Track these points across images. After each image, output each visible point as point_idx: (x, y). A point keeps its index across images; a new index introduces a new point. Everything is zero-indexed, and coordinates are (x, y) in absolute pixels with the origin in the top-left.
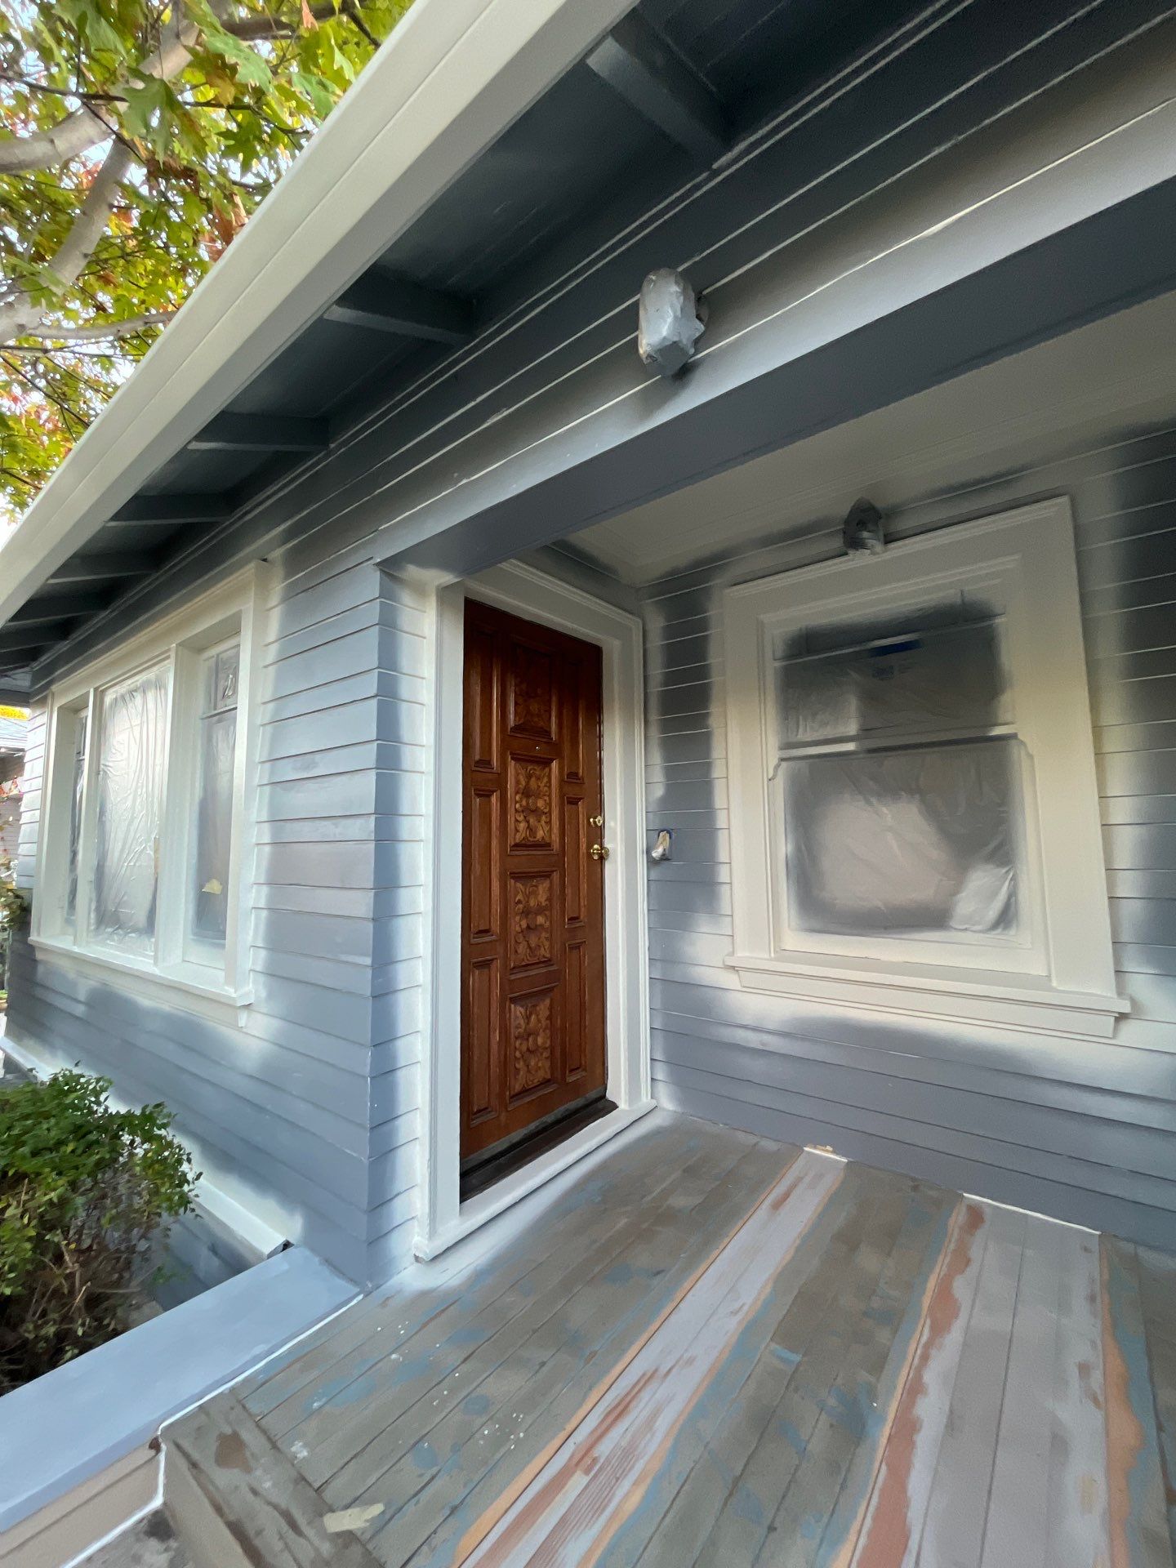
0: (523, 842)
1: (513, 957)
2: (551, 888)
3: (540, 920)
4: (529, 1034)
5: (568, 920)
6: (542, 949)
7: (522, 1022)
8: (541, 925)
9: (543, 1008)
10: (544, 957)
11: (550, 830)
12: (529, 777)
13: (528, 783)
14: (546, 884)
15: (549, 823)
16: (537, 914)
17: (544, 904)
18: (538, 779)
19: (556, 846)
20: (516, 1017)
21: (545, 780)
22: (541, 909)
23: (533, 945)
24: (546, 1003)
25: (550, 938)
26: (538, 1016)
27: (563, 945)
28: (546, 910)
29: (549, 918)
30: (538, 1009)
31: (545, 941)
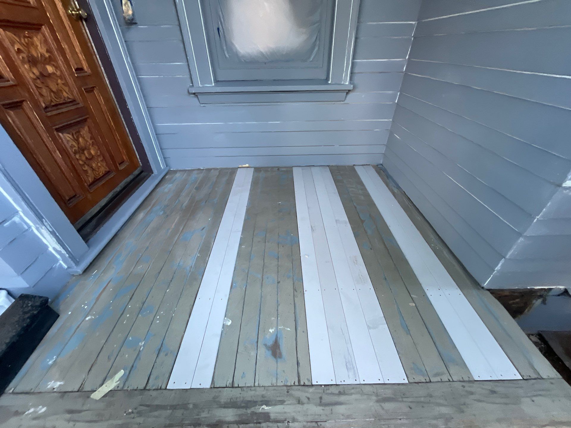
1: (41, 99)
2: (46, 41)
3: (50, 69)
4: (82, 150)
5: (75, 70)
6: (64, 93)
7: (74, 143)
8: (54, 73)
9: (85, 131)
10: (69, 98)
14: (40, 36)
16: (45, 64)
17: (47, 55)
20: (68, 141)
22: (46, 59)
23: (54, 90)
24: (85, 130)
25: (66, 84)
26: (83, 138)
27: (79, 89)
28: (51, 60)
29: (57, 67)
30: (82, 133)
31: (63, 87)
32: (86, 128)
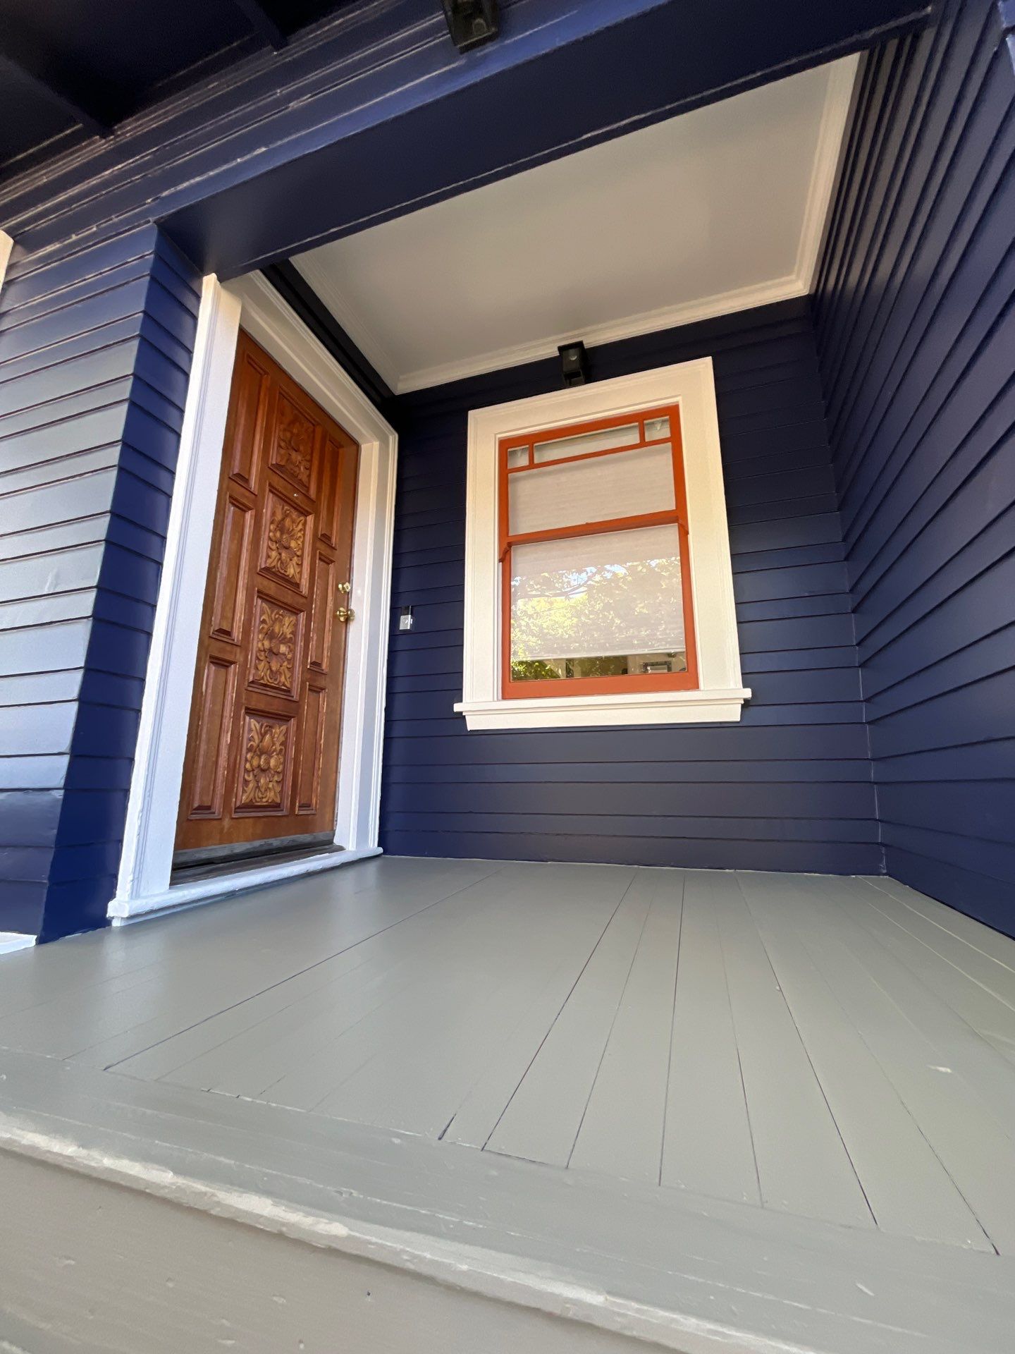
0: (274, 570)
1: (253, 671)
2: (296, 625)
3: (283, 649)
4: (260, 751)
5: (311, 663)
6: (283, 677)
7: (256, 737)
8: (284, 654)
9: (279, 731)
10: (284, 685)
11: (300, 573)
12: (286, 516)
13: (283, 519)
14: (293, 618)
15: (300, 565)
16: (281, 642)
17: (289, 636)
18: (293, 522)
19: (304, 589)
20: (250, 730)
21: (300, 526)
22: (285, 638)
23: (274, 669)
24: (281, 728)
25: (291, 670)
26: (272, 738)
27: (303, 683)
28: (291, 642)
29: (292, 651)
30: (274, 731)
31: (286, 671)
32: (284, 728)
